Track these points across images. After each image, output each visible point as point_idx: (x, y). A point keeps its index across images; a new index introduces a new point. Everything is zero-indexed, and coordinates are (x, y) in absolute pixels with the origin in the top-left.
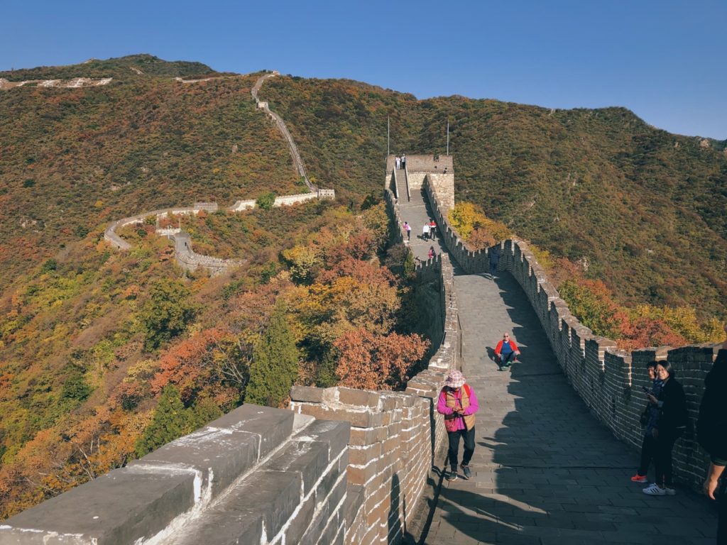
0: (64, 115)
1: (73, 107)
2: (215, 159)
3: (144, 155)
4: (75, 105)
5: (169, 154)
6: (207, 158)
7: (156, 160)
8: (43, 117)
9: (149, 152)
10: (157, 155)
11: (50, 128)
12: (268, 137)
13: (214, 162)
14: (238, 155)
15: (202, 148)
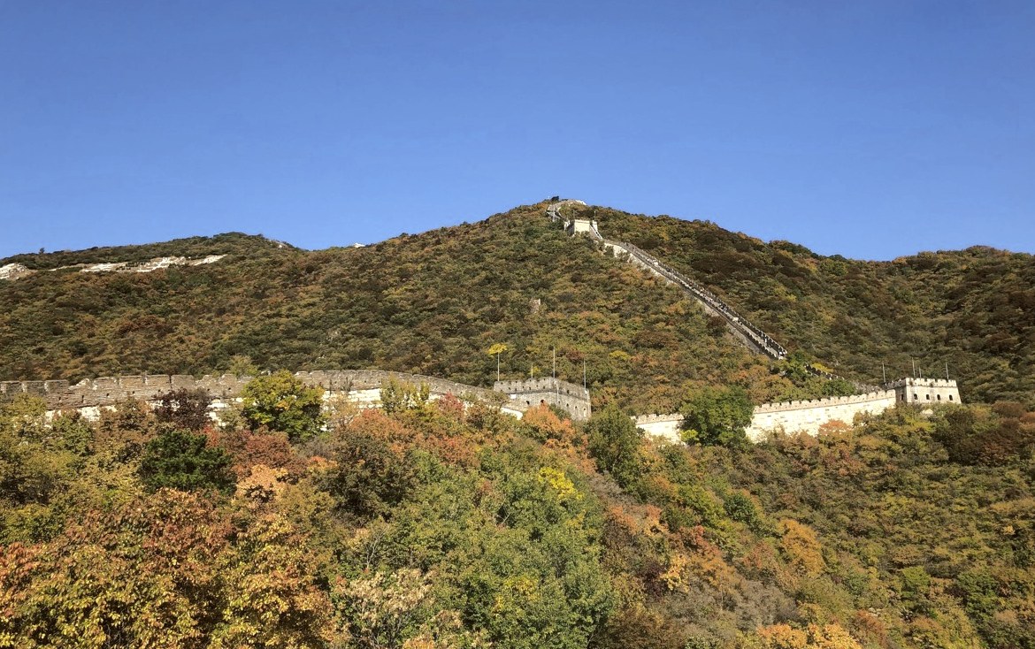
0: (111, 304)
1: (135, 294)
2: (483, 329)
3: (274, 342)
4: (139, 291)
5: (343, 333)
6: (462, 327)
7: (306, 350)
8: (61, 305)
9: (290, 334)
10: (310, 339)
11: (70, 325)
12: (622, 282)
13: (485, 334)
14: (552, 315)
15: (443, 309)
